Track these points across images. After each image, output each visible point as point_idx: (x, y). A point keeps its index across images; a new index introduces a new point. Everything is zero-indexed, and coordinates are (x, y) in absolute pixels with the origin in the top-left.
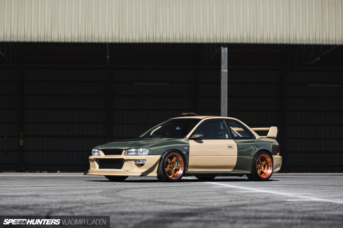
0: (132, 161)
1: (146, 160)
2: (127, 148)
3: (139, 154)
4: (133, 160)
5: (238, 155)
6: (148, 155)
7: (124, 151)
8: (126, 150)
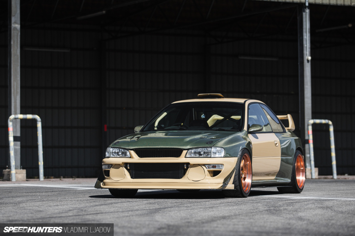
0: (204, 167)
1: (223, 165)
2: (188, 147)
3: (213, 156)
4: (204, 165)
5: (281, 156)
6: (224, 157)
7: (184, 152)
8: (188, 149)
